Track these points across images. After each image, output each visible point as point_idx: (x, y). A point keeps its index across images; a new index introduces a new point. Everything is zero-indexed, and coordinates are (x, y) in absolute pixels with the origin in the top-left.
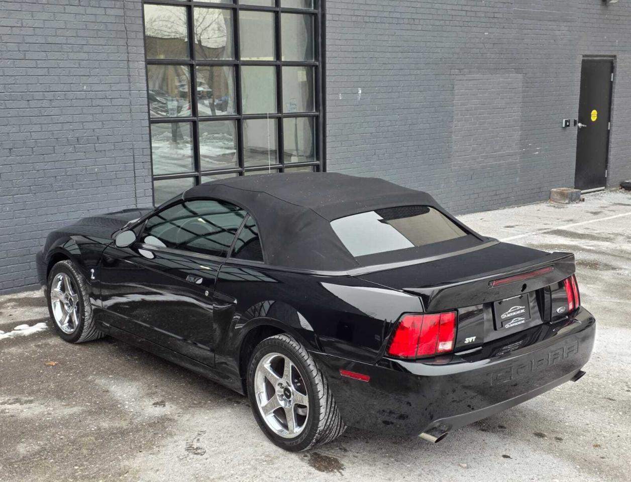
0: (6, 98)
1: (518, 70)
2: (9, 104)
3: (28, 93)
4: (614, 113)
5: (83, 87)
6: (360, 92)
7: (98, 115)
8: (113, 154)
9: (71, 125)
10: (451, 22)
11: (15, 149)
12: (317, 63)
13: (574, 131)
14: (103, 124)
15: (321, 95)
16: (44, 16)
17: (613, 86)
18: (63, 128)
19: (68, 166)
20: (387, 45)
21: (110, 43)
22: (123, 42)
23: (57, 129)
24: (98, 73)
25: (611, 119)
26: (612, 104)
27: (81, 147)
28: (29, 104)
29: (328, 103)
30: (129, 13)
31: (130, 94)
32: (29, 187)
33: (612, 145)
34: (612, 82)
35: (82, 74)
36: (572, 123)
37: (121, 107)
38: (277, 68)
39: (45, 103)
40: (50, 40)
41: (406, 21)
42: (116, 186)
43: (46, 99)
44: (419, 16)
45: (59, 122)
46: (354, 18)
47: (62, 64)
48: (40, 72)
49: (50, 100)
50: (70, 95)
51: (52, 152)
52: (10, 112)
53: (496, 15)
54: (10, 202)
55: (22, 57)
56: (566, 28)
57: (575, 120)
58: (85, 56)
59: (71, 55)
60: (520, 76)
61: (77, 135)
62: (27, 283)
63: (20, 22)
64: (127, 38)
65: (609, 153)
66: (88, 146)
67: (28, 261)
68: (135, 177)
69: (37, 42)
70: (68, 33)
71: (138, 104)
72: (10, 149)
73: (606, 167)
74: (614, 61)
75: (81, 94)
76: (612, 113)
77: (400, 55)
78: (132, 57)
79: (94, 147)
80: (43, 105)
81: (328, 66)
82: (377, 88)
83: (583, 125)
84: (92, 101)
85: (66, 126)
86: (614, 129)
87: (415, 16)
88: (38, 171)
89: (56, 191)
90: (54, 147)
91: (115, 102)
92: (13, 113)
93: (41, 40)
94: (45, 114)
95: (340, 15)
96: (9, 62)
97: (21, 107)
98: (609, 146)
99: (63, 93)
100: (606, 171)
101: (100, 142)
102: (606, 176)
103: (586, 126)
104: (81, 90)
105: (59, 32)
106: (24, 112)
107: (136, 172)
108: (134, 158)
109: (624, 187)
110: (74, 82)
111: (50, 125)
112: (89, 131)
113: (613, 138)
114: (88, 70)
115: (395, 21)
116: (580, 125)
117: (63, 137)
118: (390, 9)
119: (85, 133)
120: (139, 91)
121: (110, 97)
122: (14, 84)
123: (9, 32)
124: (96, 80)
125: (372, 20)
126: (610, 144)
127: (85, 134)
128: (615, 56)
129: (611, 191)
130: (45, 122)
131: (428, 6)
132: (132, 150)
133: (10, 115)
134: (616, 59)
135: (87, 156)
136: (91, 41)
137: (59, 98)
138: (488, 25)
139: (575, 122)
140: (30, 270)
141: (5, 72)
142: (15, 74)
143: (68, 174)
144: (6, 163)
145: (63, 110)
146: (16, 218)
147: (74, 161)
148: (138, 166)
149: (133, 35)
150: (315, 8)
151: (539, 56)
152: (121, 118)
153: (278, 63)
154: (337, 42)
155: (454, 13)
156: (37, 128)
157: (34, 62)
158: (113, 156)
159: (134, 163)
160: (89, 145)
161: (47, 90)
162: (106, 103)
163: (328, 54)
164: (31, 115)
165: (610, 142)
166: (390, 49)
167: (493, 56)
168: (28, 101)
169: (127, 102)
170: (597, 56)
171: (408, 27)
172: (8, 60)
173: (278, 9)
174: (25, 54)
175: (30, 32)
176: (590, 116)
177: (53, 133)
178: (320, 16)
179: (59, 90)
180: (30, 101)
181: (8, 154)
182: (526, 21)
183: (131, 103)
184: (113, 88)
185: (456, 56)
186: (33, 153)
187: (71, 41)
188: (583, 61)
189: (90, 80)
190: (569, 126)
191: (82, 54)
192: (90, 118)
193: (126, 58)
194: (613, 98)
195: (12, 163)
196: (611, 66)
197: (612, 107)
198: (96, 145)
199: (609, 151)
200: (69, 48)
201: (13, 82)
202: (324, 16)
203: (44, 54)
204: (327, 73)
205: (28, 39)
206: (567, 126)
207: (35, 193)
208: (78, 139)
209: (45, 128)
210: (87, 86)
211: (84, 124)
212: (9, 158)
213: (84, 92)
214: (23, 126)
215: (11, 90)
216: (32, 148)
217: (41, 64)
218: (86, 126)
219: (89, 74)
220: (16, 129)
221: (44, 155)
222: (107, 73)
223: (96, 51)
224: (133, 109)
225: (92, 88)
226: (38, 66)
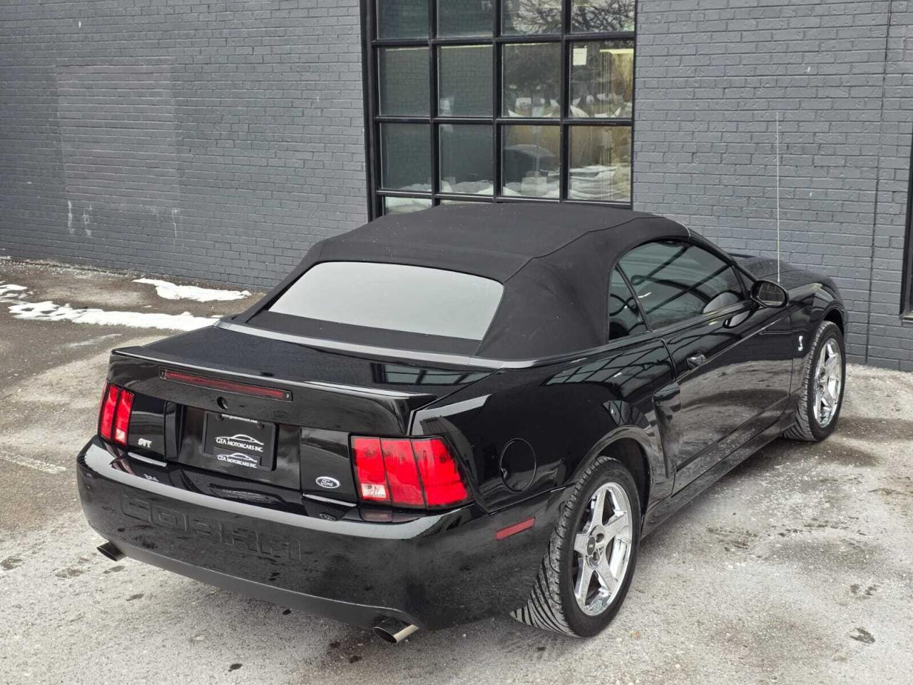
0: (697, 85)
2: (700, 93)
3: (725, 78)
5: (807, 69)
7: (825, 111)
8: (842, 173)
9: (780, 125)
11: (701, 154)
14: (831, 125)
18: (767, 128)
19: (769, 184)
23: (758, 129)
24: (834, 48)
27: (791, 159)
28: (724, 94)
31: (884, 80)
32: (711, 207)
35: (807, 48)
37: (866, 99)
42: (842, 223)
43: (749, 86)
45: (762, 119)
47: (778, 35)
48: (744, 48)
49: (755, 88)
51: (747, 162)
52: (698, 103)
55: (724, 28)
58: (814, 21)
59: (794, 22)
61: (787, 140)
66: (802, 158)
68: (875, 213)
69: (747, 5)
71: (897, 95)
72: (693, 153)
75: (802, 79)
78: (895, 19)
79: (812, 159)
80: (744, 95)
84: (817, 90)
85: (774, 127)
88: (726, 186)
89: (748, 218)
90: (752, 155)
91: (854, 92)
92: (702, 104)
94: (745, 108)
96: (704, 37)
97: (714, 97)
99: (775, 77)
101: (823, 153)
104: (802, 73)
106: (716, 104)
107: (878, 206)
108: (877, 183)
110: (792, 61)
111: (750, 123)
112: (807, 135)
114: (817, 42)
117: (767, 141)
119: (801, 138)
120: (903, 74)
121: (848, 84)
122: (709, 65)
124: (829, 58)
127: (801, 140)
130: (744, 119)
132: (876, 169)
133: (697, 108)
135: (799, 172)
137: (767, 85)
141: (699, 50)
142: (711, 52)
143: (767, 195)
144: (685, 171)
145: (771, 104)
148: (883, 196)
152: (864, 117)
156: (732, 126)
157: (739, 34)
158: (842, 176)
159: (877, 190)
160: (804, 156)
161: (752, 73)
162: (841, 93)
164: (726, 107)
168: (725, 88)
169: (877, 92)
172: (704, 34)
174: (728, 23)
177: (753, 135)
179: (769, 73)
180: (727, 90)
181: (690, 160)
183: (884, 94)
184: (855, 71)
186: (721, 161)
189: (818, 58)
191: (812, 18)
192: (811, 115)
193: (885, 21)
195: (694, 171)
198: (816, 157)
200: (793, 11)
201: (708, 63)
203: (754, 22)
207: (719, 216)
208: (788, 147)
209: (742, 127)
210: (812, 67)
211: (801, 124)
212: (690, 165)
213: (807, 77)
214: (714, 123)
215: (703, 74)
216: (722, 154)
217: (748, 36)
218: (804, 126)
219: (817, 50)
220: (703, 127)
221: (736, 164)
222: (849, 45)
223: (835, 12)
224: (886, 104)
225: (821, 70)
226: (744, 40)
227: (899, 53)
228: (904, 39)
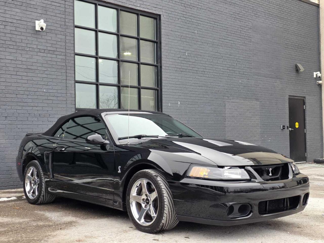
0: (6, 93)
1: (257, 100)
2: (7, 95)
3: (17, 91)
4: (307, 125)
5: (44, 90)
6: (179, 103)
7: (50, 104)
9: (37, 108)
10: (223, 74)
11: (9, 117)
12: (158, 89)
13: (287, 132)
14: (52, 108)
15: (160, 104)
16: (28, 56)
17: (305, 111)
18: (32, 109)
19: (34, 127)
20: (192, 82)
21: (58, 71)
22: (64, 71)
23: (29, 109)
24: (52, 84)
25: (306, 127)
26: (306, 120)
27: (41, 119)
28: (17, 96)
29: (163, 107)
30: (67, 58)
31: (66, 95)
32: (14, 136)
33: (308, 140)
34: (305, 110)
35: (43, 84)
36: (286, 128)
37: (62, 101)
38: (138, 89)
39: (25, 97)
40: (29, 67)
41: (201, 72)
43: (25, 94)
44: (207, 70)
45: (31, 106)
46: (176, 69)
47: (34, 79)
48: (23, 81)
49: (28, 95)
50: (38, 93)
51: (26, 120)
52: (7, 99)
53: (244, 73)
54: (3, 143)
55: (16, 74)
56: (279, 82)
57: (287, 126)
58: (45, 76)
59: (39, 75)
60: (258, 103)
61: (39, 113)
62: (9, 185)
63: (15, 58)
64: (66, 69)
65: (306, 144)
66: (44, 118)
67: (10, 174)
69: (23, 68)
70: (38, 65)
71: (70, 100)
72: (6, 117)
73: (306, 152)
74: (305, 100)
75: (43, 93)
76: (306, 125)
77: (198, 88)
78: (68, 78)
79: (47, 119)
80: (24, 97)
81: (163, 90)
82: (187, 102)
83: (292, 129)
84: (48, 97)
85: (35, 108)
86: (307, 132)
87: (205, 70)
88: (19, 129)
90: (28, 117)
91: (58, 98)
93: (25, 67)
94: (24, 102)
95: (169, 67)
96: (9, 76)
97: (13, 97)
98: (306, 141)
99: (34, 92)
100: (306, 153)
101: (50, 117)
102: (306, 156)
103: (293, 130)
104: (42, 91)
105: (34, 64)
106: (14, 100)
109: (316, 162)
110: (39, 87)
111: (27, 107)
112: (45, 111)
113: (308, 137)
114: (47, 82)
115: (195, 72)
116: (290, 129)
117: (33, 113)
118: (193, 66)
119: (43, 112)
120: (71, 94)
121: (57, 96)
123: (10, 62)
124: (50, 87)
125: (184, 70)
126: (306, 140)
127: (43, 113)
128: (305, 97)
129: (309, 164)
130: (24, 105)
131: (211, 66)
133: (7, 101)
134: (305, 99)
135: (44, 123)
136: (49, 69)
137: (32, 94)
138: (241, 77)
139: (288, 127)
140: (11, 179)
141: (7, 80)
142: (11, 82)
144: (3, 123)
145: (33, 101)
146: (6, 151)
147: (37, 125)
149: (69, 68)
150: (157, 63)
151: (267, 94)
152: (61, 106)
153: (139, 87)
154: (168, 79)
155: (223, 70)
156: (20, 108)
157: (21, 77)
161: (26, 90)
162: (55, 98)
163: (163, 84)
164: (18, 101)
165: (306, 139)
166: (193, 85)
167: (244, 92)
168: (17, 94)
169: (65, 99)
170: (296, 96)
171: (202, 75)
172: (8, 75)
173: (139, 62)
174: (17, 73)
175: (20, 63)
176: (295, 125)
177: (28, 111)
178: (159, 67)
179: (32, 91)
180: (17, 95)
181: (5, 119)
182: (259, 77)
183: (67, 99)
184: (58, 92)
185: (226, 90)
186: (17, 120)
187: (39, 68)
188: (289, 99)
189: (47, 87)
190: (284, 128)
192: (46, 105)
193: (65, 78)
194: (306, 117)
195: (6, 123)
196: (303, 102)
197: (306, 121)
199: (306, 143)
200: (38, 72)
201: (10, 85)
202: (161, 67)
203: (26, 73)
204: (163, 93)
205: (18, 66)
206: (283, 128)
207: (16, 140)
208: (39, 115)
209: (24, 108)
210: (45, 90)
211: (43, 107)
212: (5, 121)
213: (44, 93)
214: (13, 106)
215: (8, 89)
216: (17, 117)
217: (24, 78)
218: (44, 108)
219: (47, 84)
220: (9, 107)
221: (22, 121)
222: (56, 84)
223: (51, 74)
224: (68, 103)
225: (48, 91)
226: (23, 79)
227: (69, 88)
228: (70, 84)
